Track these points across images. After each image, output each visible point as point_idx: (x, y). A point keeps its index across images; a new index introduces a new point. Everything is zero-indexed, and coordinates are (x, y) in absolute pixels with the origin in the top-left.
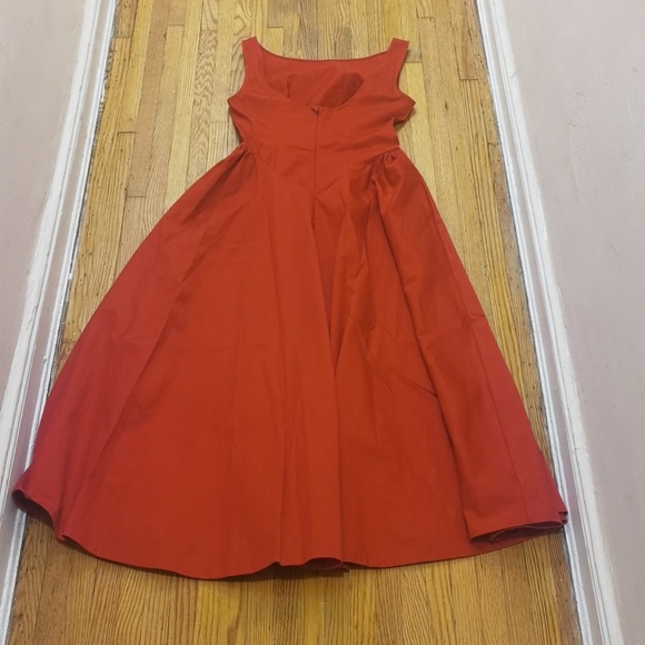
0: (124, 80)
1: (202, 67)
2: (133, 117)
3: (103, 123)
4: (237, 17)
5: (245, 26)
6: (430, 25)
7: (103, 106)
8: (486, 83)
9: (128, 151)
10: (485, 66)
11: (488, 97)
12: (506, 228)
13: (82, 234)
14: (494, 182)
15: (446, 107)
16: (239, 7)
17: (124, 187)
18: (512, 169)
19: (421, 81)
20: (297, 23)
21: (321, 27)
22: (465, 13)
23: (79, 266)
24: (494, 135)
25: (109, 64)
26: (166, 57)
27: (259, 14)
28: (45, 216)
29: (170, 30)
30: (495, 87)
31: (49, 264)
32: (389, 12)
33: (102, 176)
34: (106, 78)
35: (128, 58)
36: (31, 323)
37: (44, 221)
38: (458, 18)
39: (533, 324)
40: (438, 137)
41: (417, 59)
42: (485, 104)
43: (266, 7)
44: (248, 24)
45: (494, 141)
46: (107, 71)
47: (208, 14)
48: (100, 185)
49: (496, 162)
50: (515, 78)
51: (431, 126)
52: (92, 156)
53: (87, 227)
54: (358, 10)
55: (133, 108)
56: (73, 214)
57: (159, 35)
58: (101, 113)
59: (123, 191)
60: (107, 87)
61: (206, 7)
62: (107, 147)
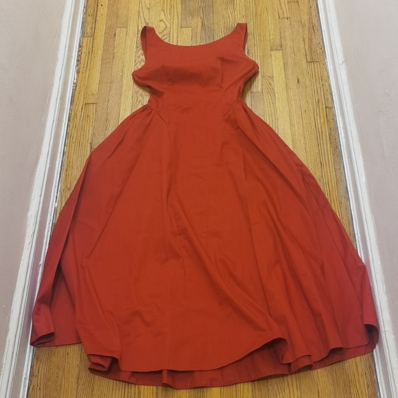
0: (88, 67)
1: (139, 57)
2: (95, 93)
3: (76, 97)
4: (161, 21)
5: (166, 27)
6: (287, 22)
7: (75, 84)
8: (325, 64)
9: (92, 116)
10: (324, 52)
11: (326, 74)
12: (338, 167)
13: (63, 175)
14: (330, 134)
15: (298, 81)
16: (163, 14)
17: (89, 141)
18: (342, 126)
19: (282, 64)
20: (200, 24)
21: (216, 27)
22: (310, 14)
23: (61, 198)
24: (330, 101)
25: (79, 56)
26: (116, 50)
27: (176, 17)
28: (38, 170)
29: (118, 31)
30: (330, 67)
31: (42, 201)
32: (260, 15)
33: (75, 135)
34: (77, 66)
35: (91, 52)
36: (30, 244)
37: (37, 173)
38: (305, 17)
39: (356, 235)
40: (293, 103)
41: (279, 48)
42: (323, 80)
43: (180, 13)
44: (168, 26)
45: (330, 105)
46: (78, 61)
47: (142, 19)
48: (74, 141)
49: (331, 120)
50: (344, 65)
51: (288, 95)
52: (69, 120)
53: (66, 170)
54: (240, 14)
55: (95, 87)
56: (57, 162)
57: (111, 35)
58: (74, 91)
59: (89, 145)
60: (78, 72)
61: (141, 14)
62: (79, 114)
